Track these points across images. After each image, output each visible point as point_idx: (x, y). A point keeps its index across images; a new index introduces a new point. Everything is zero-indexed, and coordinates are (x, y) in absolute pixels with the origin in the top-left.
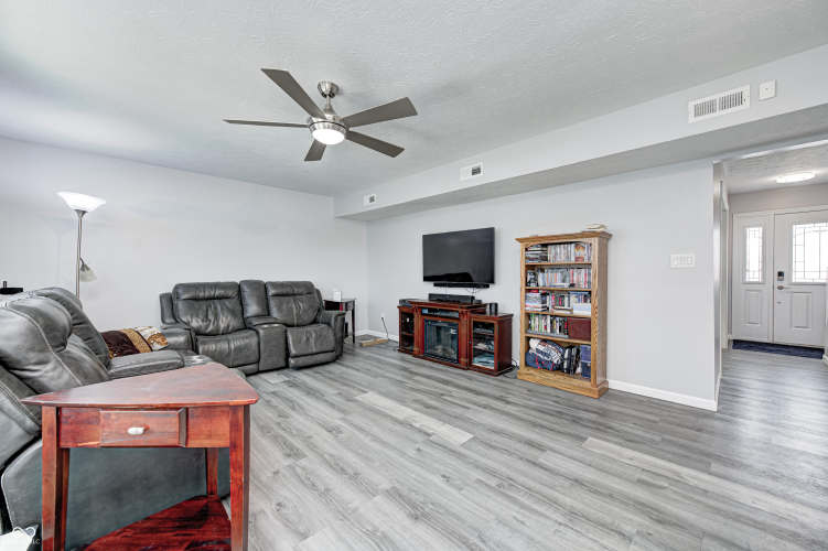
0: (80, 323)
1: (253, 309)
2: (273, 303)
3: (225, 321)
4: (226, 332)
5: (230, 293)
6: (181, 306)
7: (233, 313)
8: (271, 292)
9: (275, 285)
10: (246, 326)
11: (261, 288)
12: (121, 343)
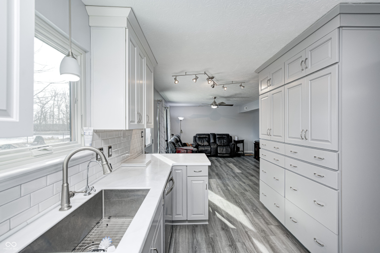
0: (180, 141)
1: (212, 141)
2: (217, 140)
3: (206, 143)
4: (206, 146)
5: (207, 136)
6: (197, 139)
7: (207, 141)
8: (217, 136)
9: (218, 135)
10: (209, 145)
11: (214, 135)
12: (185, 145)
